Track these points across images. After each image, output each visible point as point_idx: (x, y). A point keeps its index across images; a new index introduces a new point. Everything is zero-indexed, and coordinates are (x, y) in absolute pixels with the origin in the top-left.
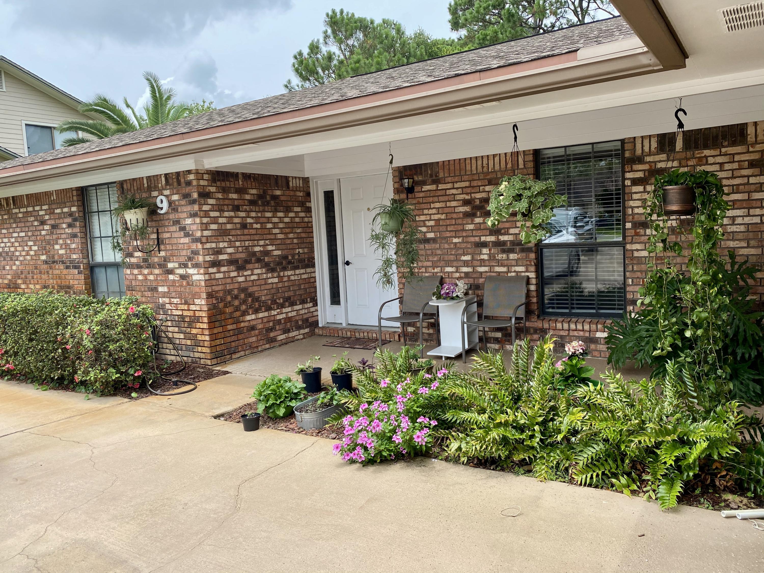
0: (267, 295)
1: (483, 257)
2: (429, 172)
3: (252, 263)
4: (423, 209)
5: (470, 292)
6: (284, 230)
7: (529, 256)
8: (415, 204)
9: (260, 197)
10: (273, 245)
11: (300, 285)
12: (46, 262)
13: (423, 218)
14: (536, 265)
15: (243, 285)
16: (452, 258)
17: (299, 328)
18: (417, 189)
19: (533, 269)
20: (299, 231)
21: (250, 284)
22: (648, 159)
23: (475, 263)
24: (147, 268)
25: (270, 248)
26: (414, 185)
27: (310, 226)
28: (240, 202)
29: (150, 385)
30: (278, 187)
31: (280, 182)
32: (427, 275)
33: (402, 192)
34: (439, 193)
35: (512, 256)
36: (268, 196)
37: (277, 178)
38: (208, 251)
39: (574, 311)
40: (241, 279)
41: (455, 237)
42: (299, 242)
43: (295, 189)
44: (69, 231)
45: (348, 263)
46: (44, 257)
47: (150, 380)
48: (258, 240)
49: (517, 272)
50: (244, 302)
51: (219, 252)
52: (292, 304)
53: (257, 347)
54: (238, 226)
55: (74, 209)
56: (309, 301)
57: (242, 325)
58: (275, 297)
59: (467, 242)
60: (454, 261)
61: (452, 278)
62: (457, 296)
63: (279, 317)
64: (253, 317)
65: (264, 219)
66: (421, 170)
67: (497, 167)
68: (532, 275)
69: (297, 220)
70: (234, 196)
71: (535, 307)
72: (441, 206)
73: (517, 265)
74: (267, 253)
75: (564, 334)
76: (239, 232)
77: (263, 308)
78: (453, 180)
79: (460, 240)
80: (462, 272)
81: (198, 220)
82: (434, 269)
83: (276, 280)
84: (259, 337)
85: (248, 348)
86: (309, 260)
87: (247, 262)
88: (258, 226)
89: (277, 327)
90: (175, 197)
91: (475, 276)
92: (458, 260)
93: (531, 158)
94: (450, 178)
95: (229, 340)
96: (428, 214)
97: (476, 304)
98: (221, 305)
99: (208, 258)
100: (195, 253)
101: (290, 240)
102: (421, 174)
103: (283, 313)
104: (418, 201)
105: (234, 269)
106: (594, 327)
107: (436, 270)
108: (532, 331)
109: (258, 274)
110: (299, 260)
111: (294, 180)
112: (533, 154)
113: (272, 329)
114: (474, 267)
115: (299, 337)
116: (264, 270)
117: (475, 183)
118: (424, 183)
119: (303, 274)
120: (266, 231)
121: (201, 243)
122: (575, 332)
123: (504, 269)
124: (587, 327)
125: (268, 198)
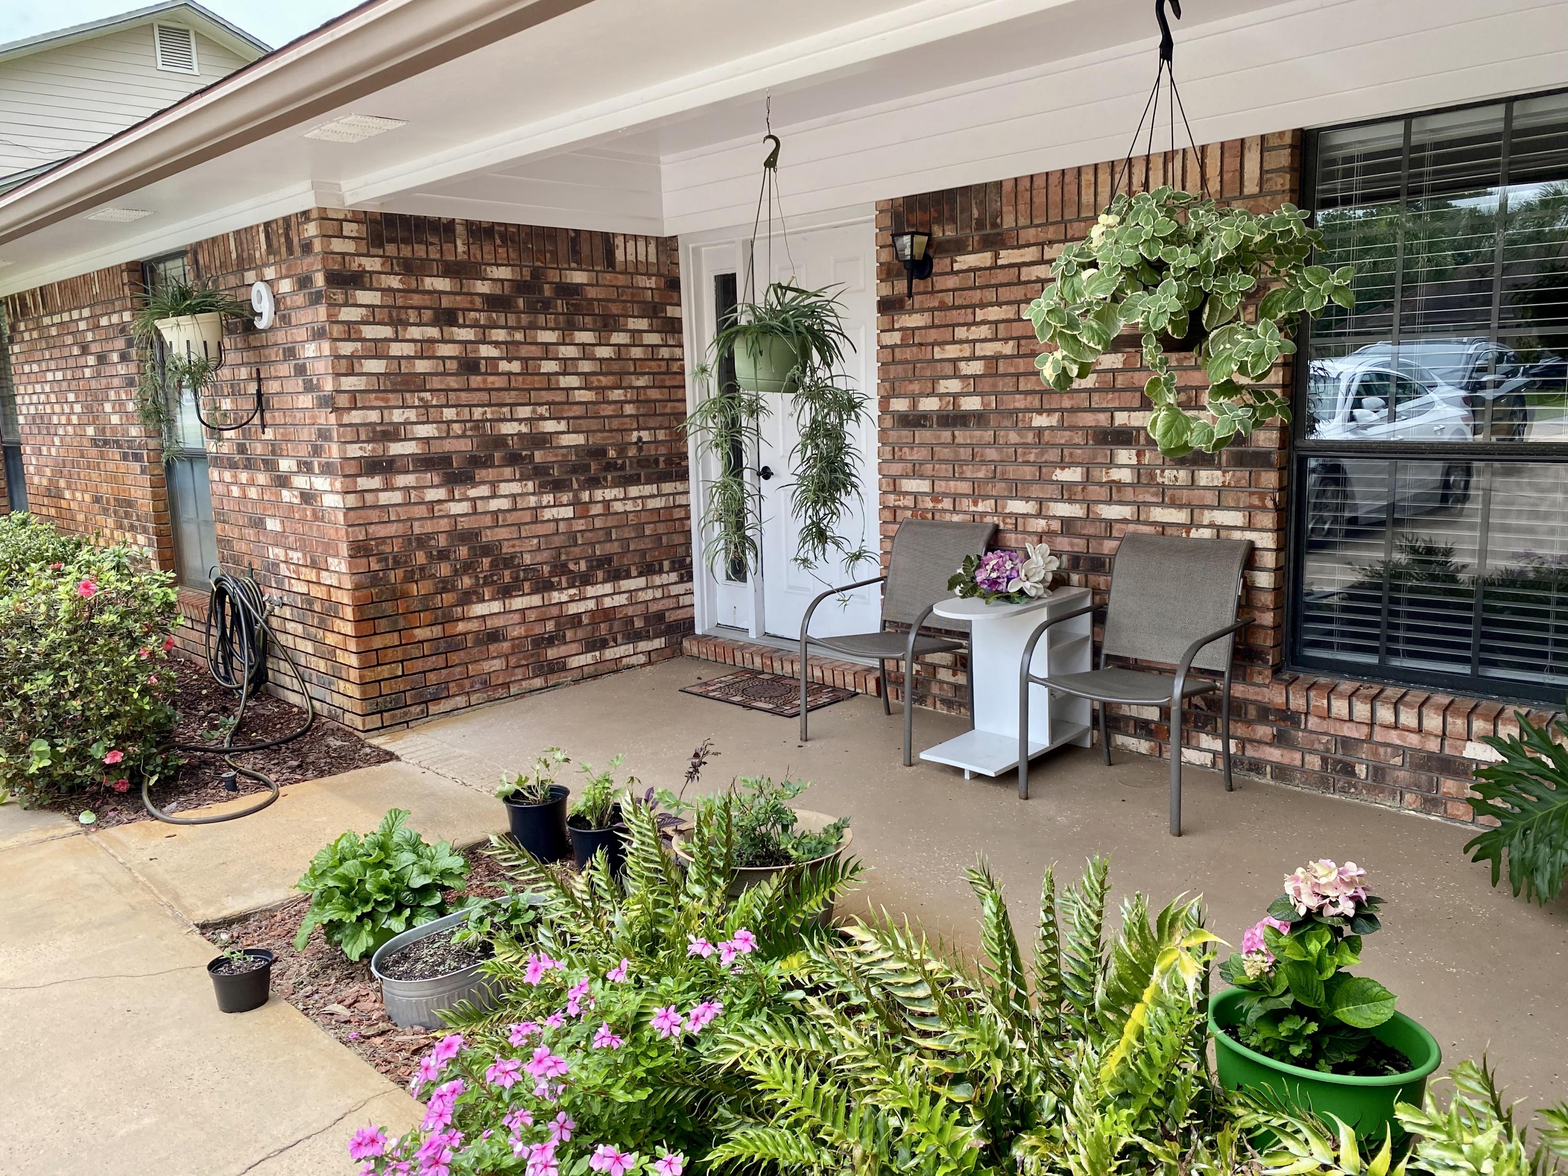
0: (539, 549)
1: (1118, 475)
2: (976, 214)
3: (493, 466)
4: (954, 326)
5: (1075, 578)
6: (594, 378)
7: (1258, 480)
8: (932, 310)
9: (520, 287)
10: (558, 419)
11: (640, 526)
12: (94, 442)
13: (952, 351)
14: (1278, 509)
15: (464, 524)
16: (1028, 472)
17: (634, 636)
18: (940, 264)
19: (1268, 520)
20: (641, 382)
21: (488, 520)
23: (1095, 492)
24: (246, 467)
25: (550, 426)
26: (931, 252)
27: (675, 369)
28: (461, 301)
29: (150, 790)
30: (579, 263)
31: (585, 249)
32: (956, 518)
33: (898, 275)
34: (1001, 276)
35: (1205, 477)
36: (546, 287)
37: (576, 237)
38: (357, 433)
39: (1396, 662)
40: (457, 508)
41: (1040, 411)
42: (642, 411)
43: (631, 269)
44: (122, 369)
45: (766, 473)
46: (90, 431)
47: (152, 774)
48: (512, 405)
49: (1219, 528)
50: (468, 567)
51: (391, 434)
52: (616, 575)
53: (507, 685)
54: (452, 366)
55: (127, 316)
56: (666, 568)
57: (461, 627)
58: (563, 557)
59: (1073, 428)
60: (1031, 482)
61: (1025, 532)
62: (1021, 592)
63: (573, 609)
64: (496, 606)
65: (533, 348)
66: (953, 209)
68: (1266, 541)
69: (637, 352)
70: (442, 284)
71: (1266, 640)
72: (1003, 316)
73: (1219, 507)
74: (542, 440)
75: (1356, 735)
76: (453, 382)
77: (527, 586)
78: (1042, 236)
79: (1053, 420)
80: (1054, 517)
81: (326, 347)
82: (975, 504)
83: (568, 512)
84: (513, 661)
85: (477, 686)
86: (669, 461)
87: (477, 460)
88: (515, 367)
89: (569, 635)
90: (285, 286)
91: (1090, 530)
92: (1042, 480)
93: (1283, 158)
94: (1032, 231)
95: (419, 665)
96: (967, 341)
97: (1088, 615)
98: (395, 576)
99: (354, 451)
100: (324, 435)
101: (613, 407)
102: (953, 220)
103: (586, 599)
104: (942, 303)
105: (436, 480)
106: (1457, 724)
107: (981, 507)
108: (1252, 712)
109: (514, 496)
110: (639, 462)
111: (631, 244)
112: (1292, 146)
113: (550, 640)
114: (1089, 504)
115: (634, 660)
116: (530, 484)
118: (959, 247)
119: (653, 496)
120: (538, 382)
121: (336, 410)
122: (1394, 733)
123: (1181, 516)
124: (1433, 722)
125: (547, 291)
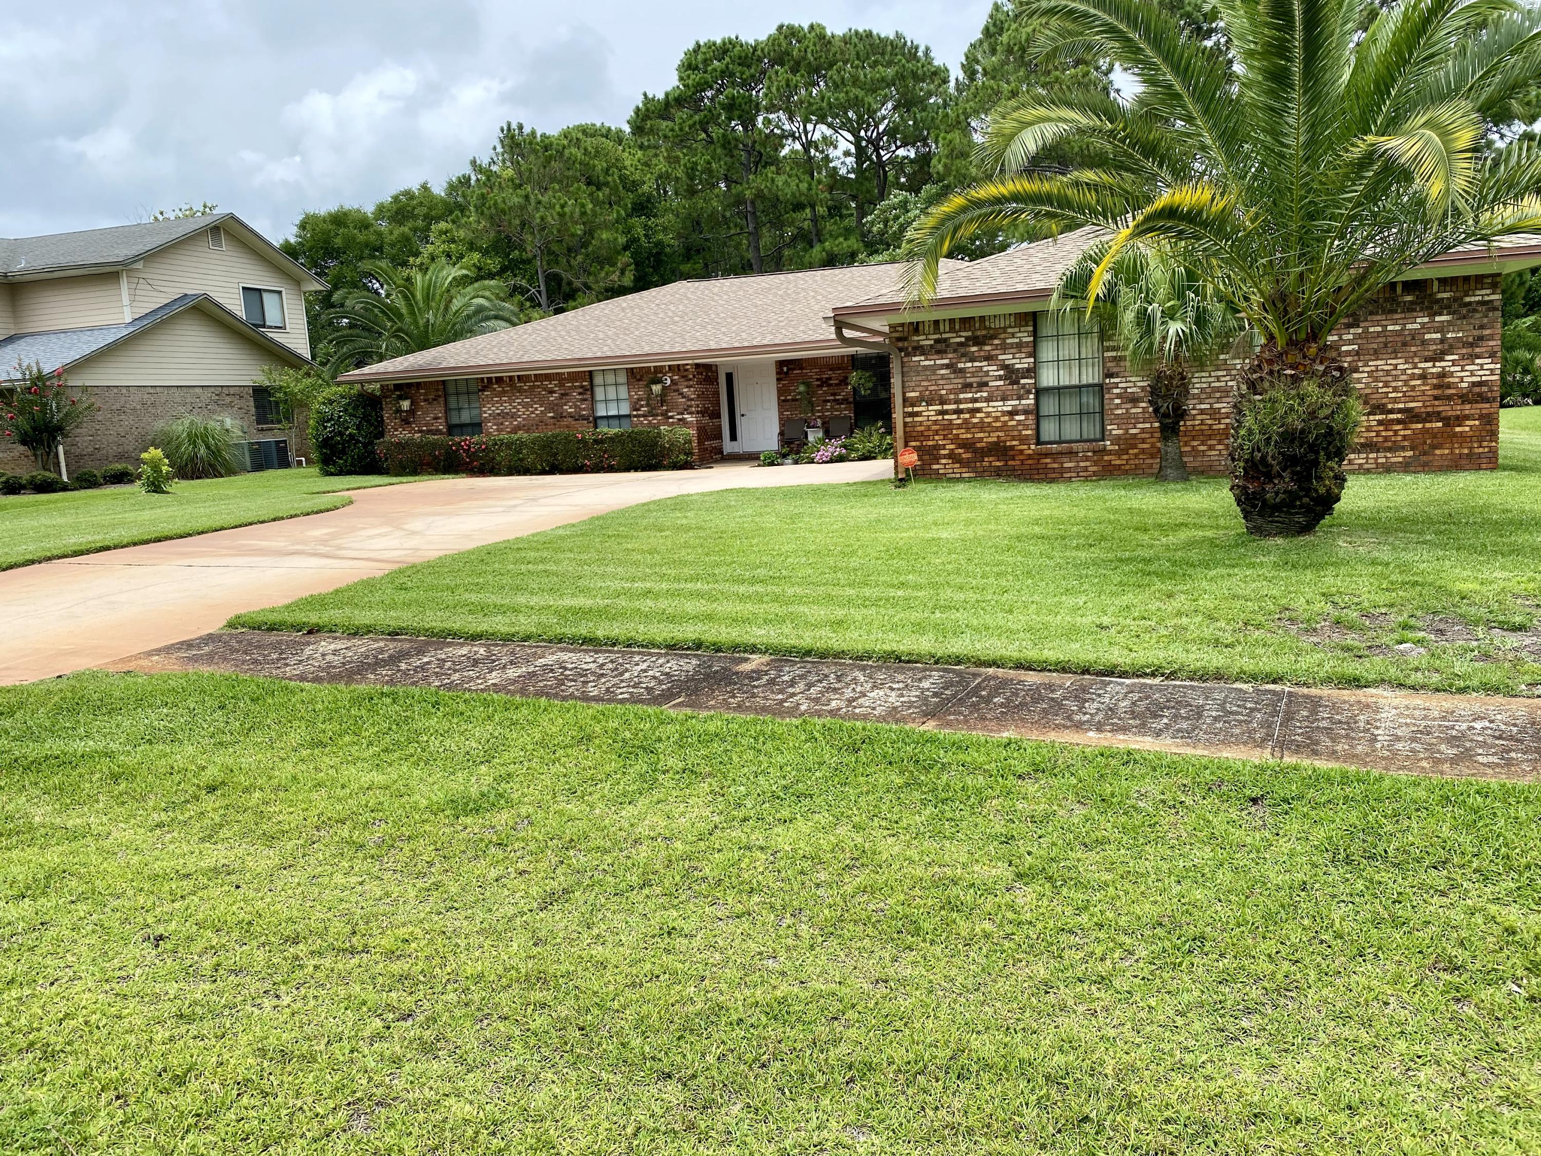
8: (789, 380)
13: (794, 388)
26: (788, 371)
33: (782, 374)
34: (803, 375)
45: (743, 415)
68: (852, 415)
78: (811, 368)
79: (815, 399)
80: (817, 415)
90: (676, 377)
93: (850, 358)
107: (802, 415)
114: (823, 412)
117: (823, 370)
118: (792, 370)
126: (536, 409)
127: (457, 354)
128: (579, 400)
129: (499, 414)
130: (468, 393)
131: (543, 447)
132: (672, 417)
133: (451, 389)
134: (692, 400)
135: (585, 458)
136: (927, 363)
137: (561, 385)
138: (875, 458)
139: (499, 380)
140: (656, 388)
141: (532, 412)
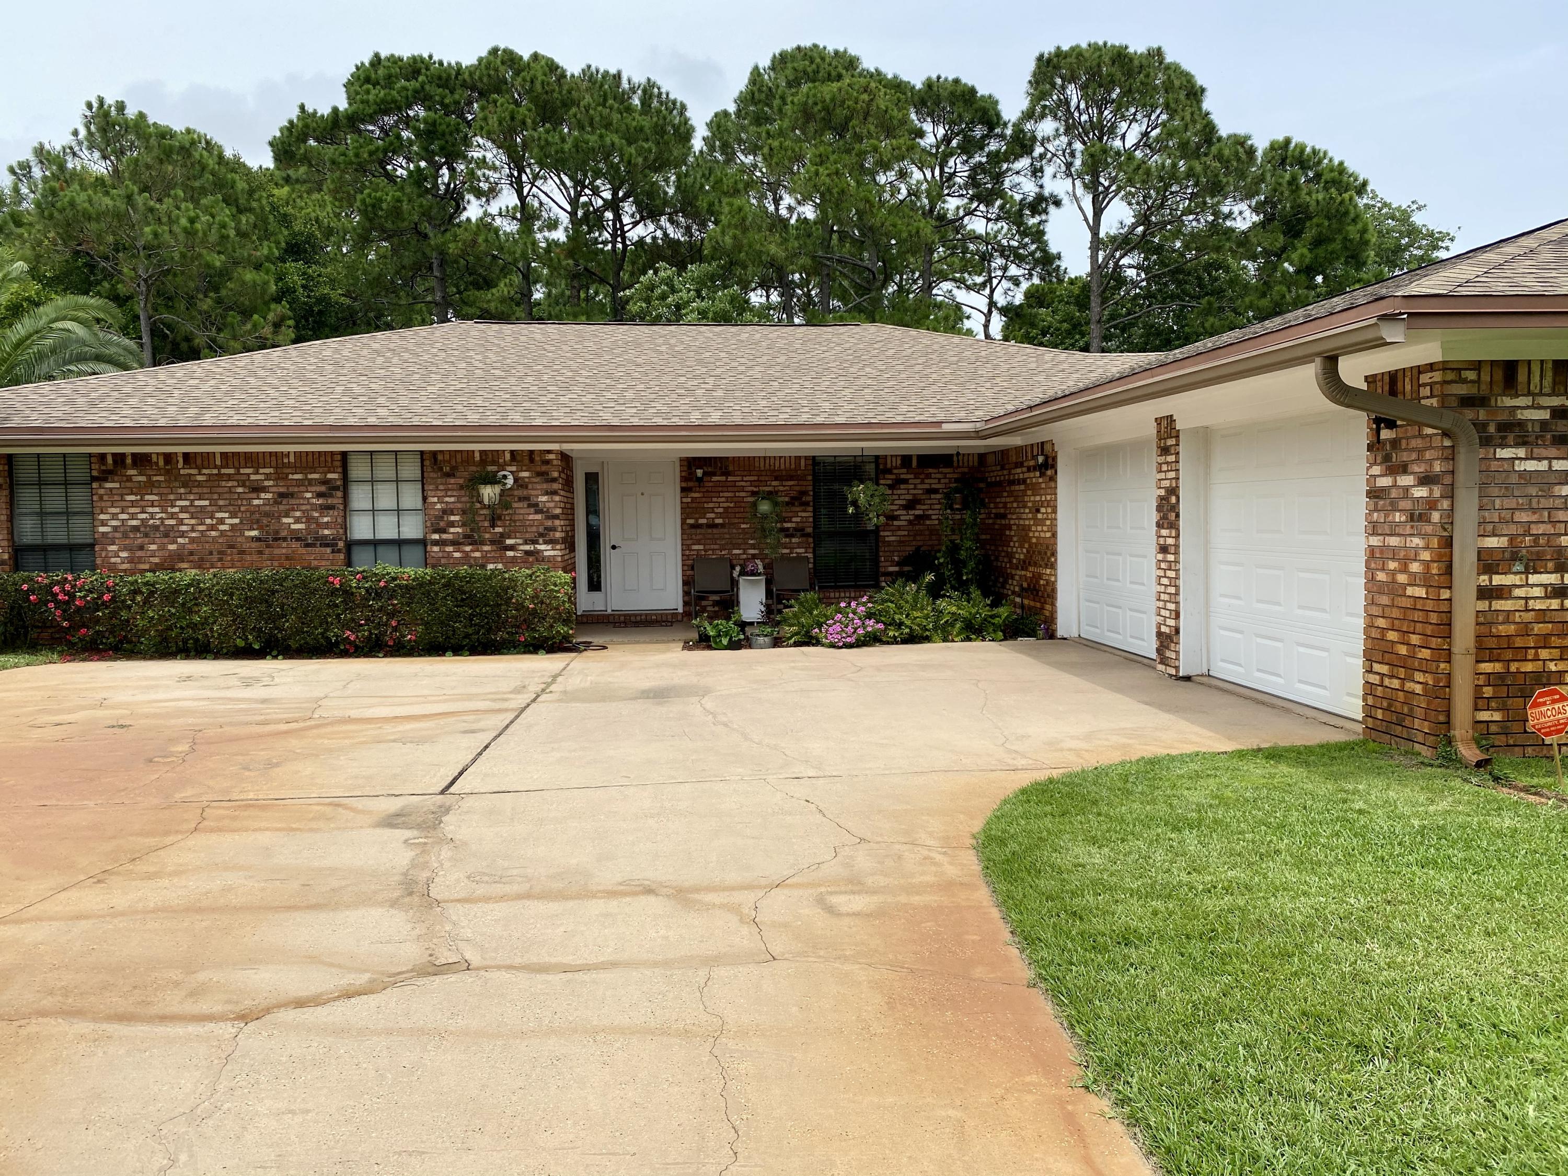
2: (719, 465)
4: (712, 497)
7: (808, 540)
8: (703, 492)
12: (257, 539)
13: (711, 505)
14: (813, 547)
16: (740, 541)
18: (707, 479)
19: (810, 550)
22: (895, 471)
23: (762, 546)
24: (471, 544)
26: (704, 475)
32: (714, 557)
33: (689, 481)
34: (729, 484)
35: (794, 540)
41: (744, 523)
44: (318, 501)
45: (614, 547)
46: (253, 533)
49: (798, 553)
55: (333, 476)
59: (753, 528)
60: (741, 544)
61: (739, 559)
66: (710, 463)
67: (783, 467)
68: (810, 555)
72: (729, 496)
73: (798, 548)
78: (742, 474)
79: (748, 526)
80: (748, 554)
81: (556, 498)
82: (721, 552)
90: (525, 474)
91: (761, 557)
92: (745, 544)
93: (810, 462)
94: (739, 472)
96: (717, 502)
100: (551, 529)
102: (711, 466)
104: (707, 490)
107: (723, 553)
112: (812, 460)
114: (760, 549)
117: (762, 478)
118: (714, 474)
121: (559, 520)
123: (789, 551)
126: (221, 521)
127: (47, 405)
128: (314, 508)
129: (136, 529)
130: (66, 484)
131: (249, 602)
132: (512, 548)
133: (26, 473)
134: (556, 517)
135: (345, 626)
136: (1531, 466)
137: (280, 476)
138: (927, 639)
139: (141, 461)
140: (489, 493)
141: (212, 528)
